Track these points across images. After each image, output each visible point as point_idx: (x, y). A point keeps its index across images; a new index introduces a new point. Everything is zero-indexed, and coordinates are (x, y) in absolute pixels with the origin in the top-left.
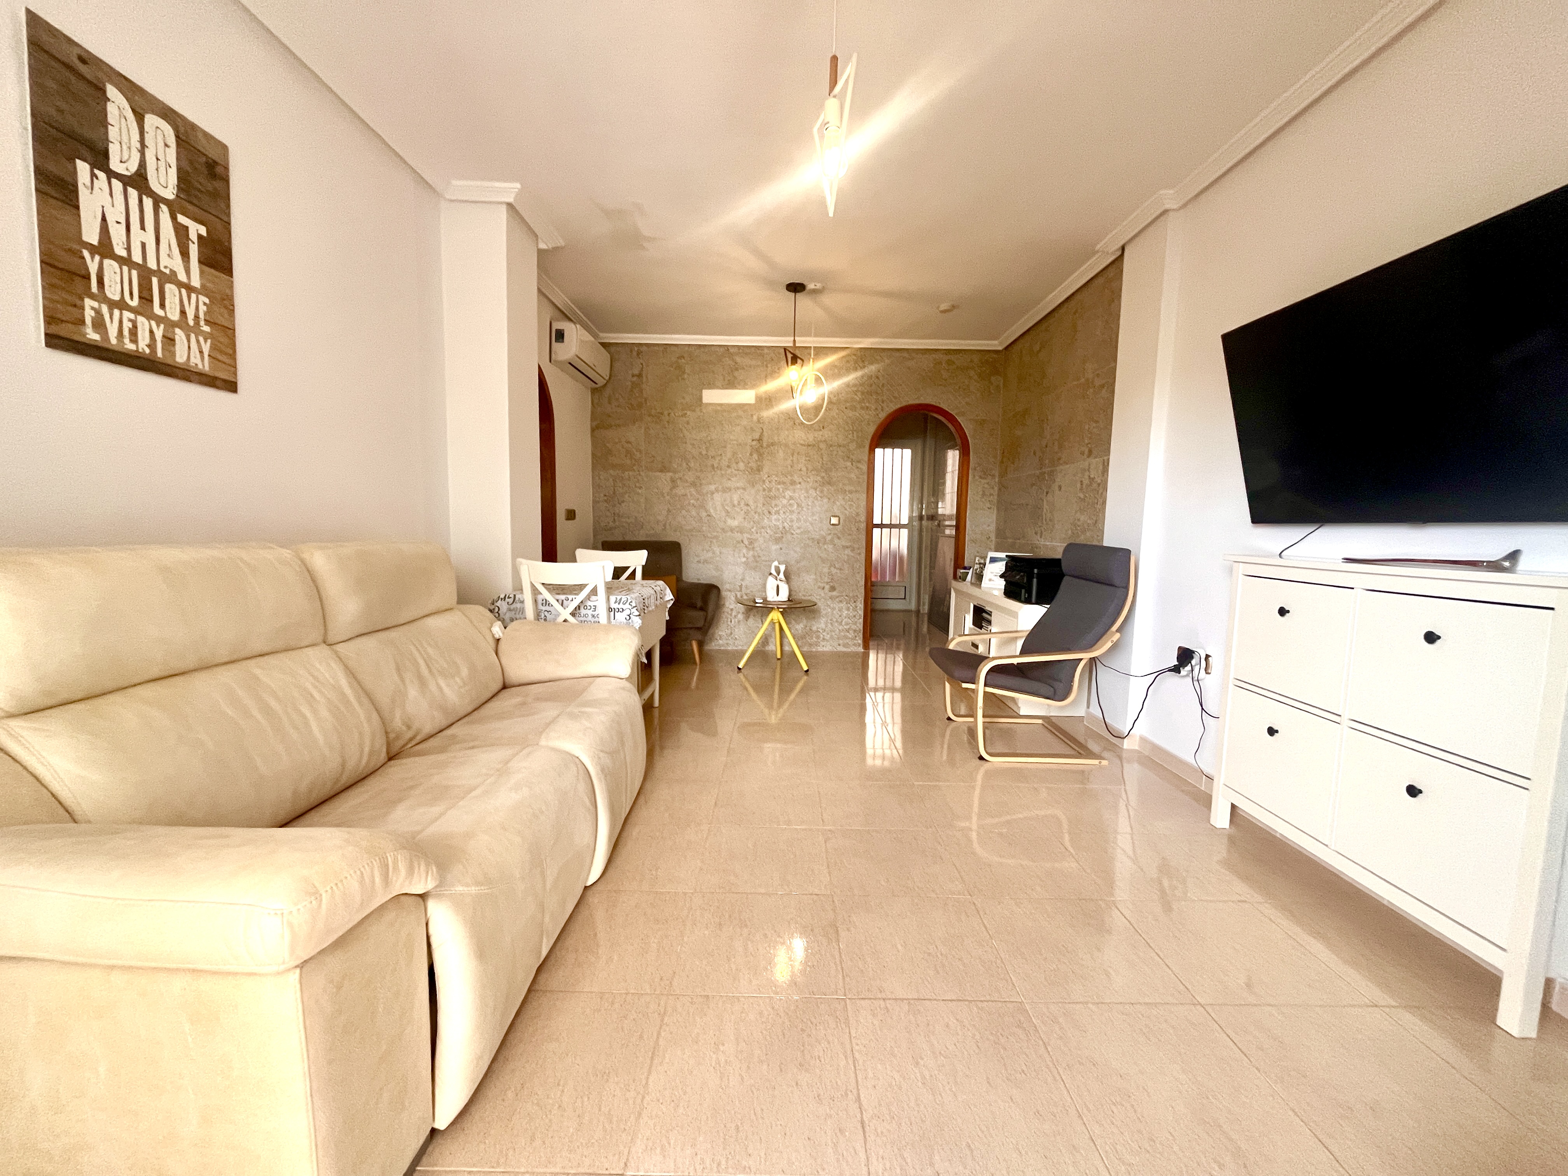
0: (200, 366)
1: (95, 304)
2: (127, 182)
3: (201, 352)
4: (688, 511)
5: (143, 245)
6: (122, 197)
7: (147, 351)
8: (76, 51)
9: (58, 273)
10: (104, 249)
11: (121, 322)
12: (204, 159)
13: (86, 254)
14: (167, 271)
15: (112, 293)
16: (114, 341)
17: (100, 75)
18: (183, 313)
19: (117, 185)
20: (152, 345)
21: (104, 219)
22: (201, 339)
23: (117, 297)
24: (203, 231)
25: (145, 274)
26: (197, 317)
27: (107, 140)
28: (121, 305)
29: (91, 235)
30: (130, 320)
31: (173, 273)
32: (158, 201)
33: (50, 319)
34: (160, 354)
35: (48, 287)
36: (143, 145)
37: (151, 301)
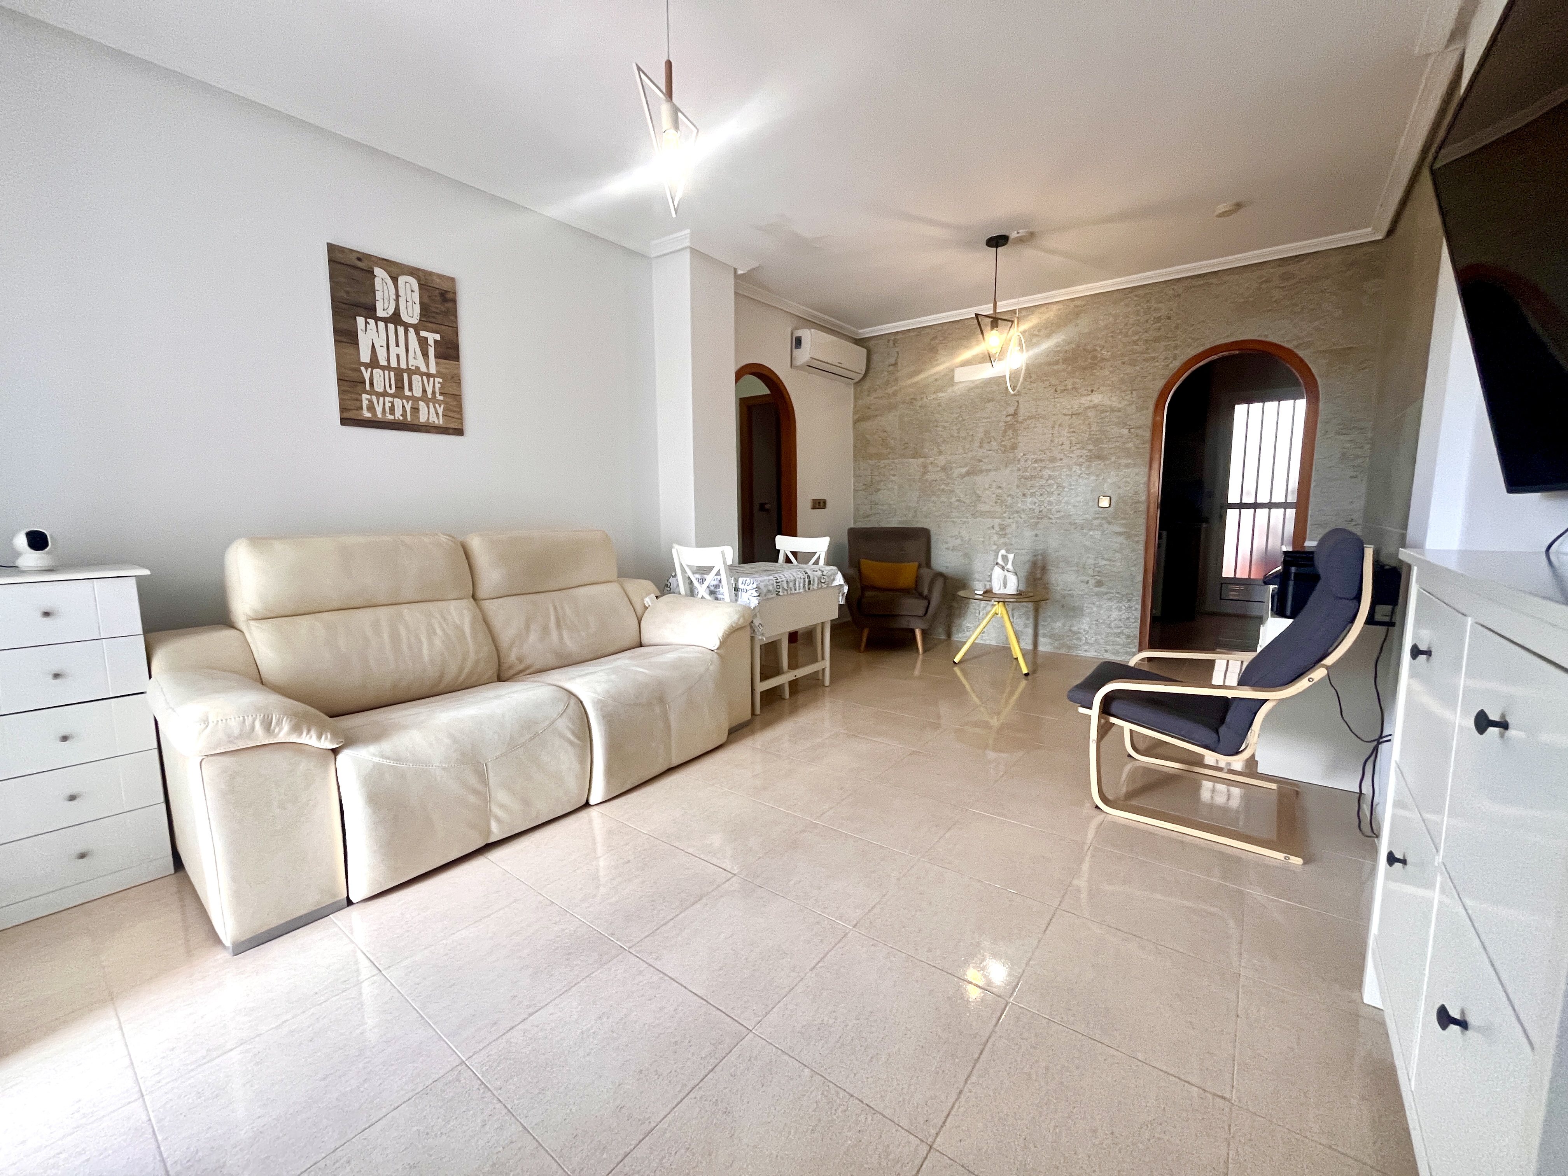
0: (437, 422)
1: (368, 397)
2: (386, 320)
3: (437, 414)
4: (939, 496)
5: (398, 356)
6: (384, 331)
7: (401, 418)
8: (354, 256)
9: (348, 383)
10: (374, 363)
11: (384, 404)
12: (438, 291)
13: (363, 368)
14: (413, 368)
15: (379, 388)
16: (380, 415)
17: (370, 264)
18: (424, 391)
19: (381, 324)
20: (404, 414)
21: (373, 346)
22: (437, 405)
23: (381, 390)
24: (438, 337)
25: (399, 372)
26: (434, 392)
27: (375, 300)
28: (385, 394)
29: (365, 357)
30: (389, 402)
31: (418, 368)
32: (407, 326)
33: (343, 409)
34: (409, 419)
35: (341, 392)
36: (398, 296)
37: (403, 388)
